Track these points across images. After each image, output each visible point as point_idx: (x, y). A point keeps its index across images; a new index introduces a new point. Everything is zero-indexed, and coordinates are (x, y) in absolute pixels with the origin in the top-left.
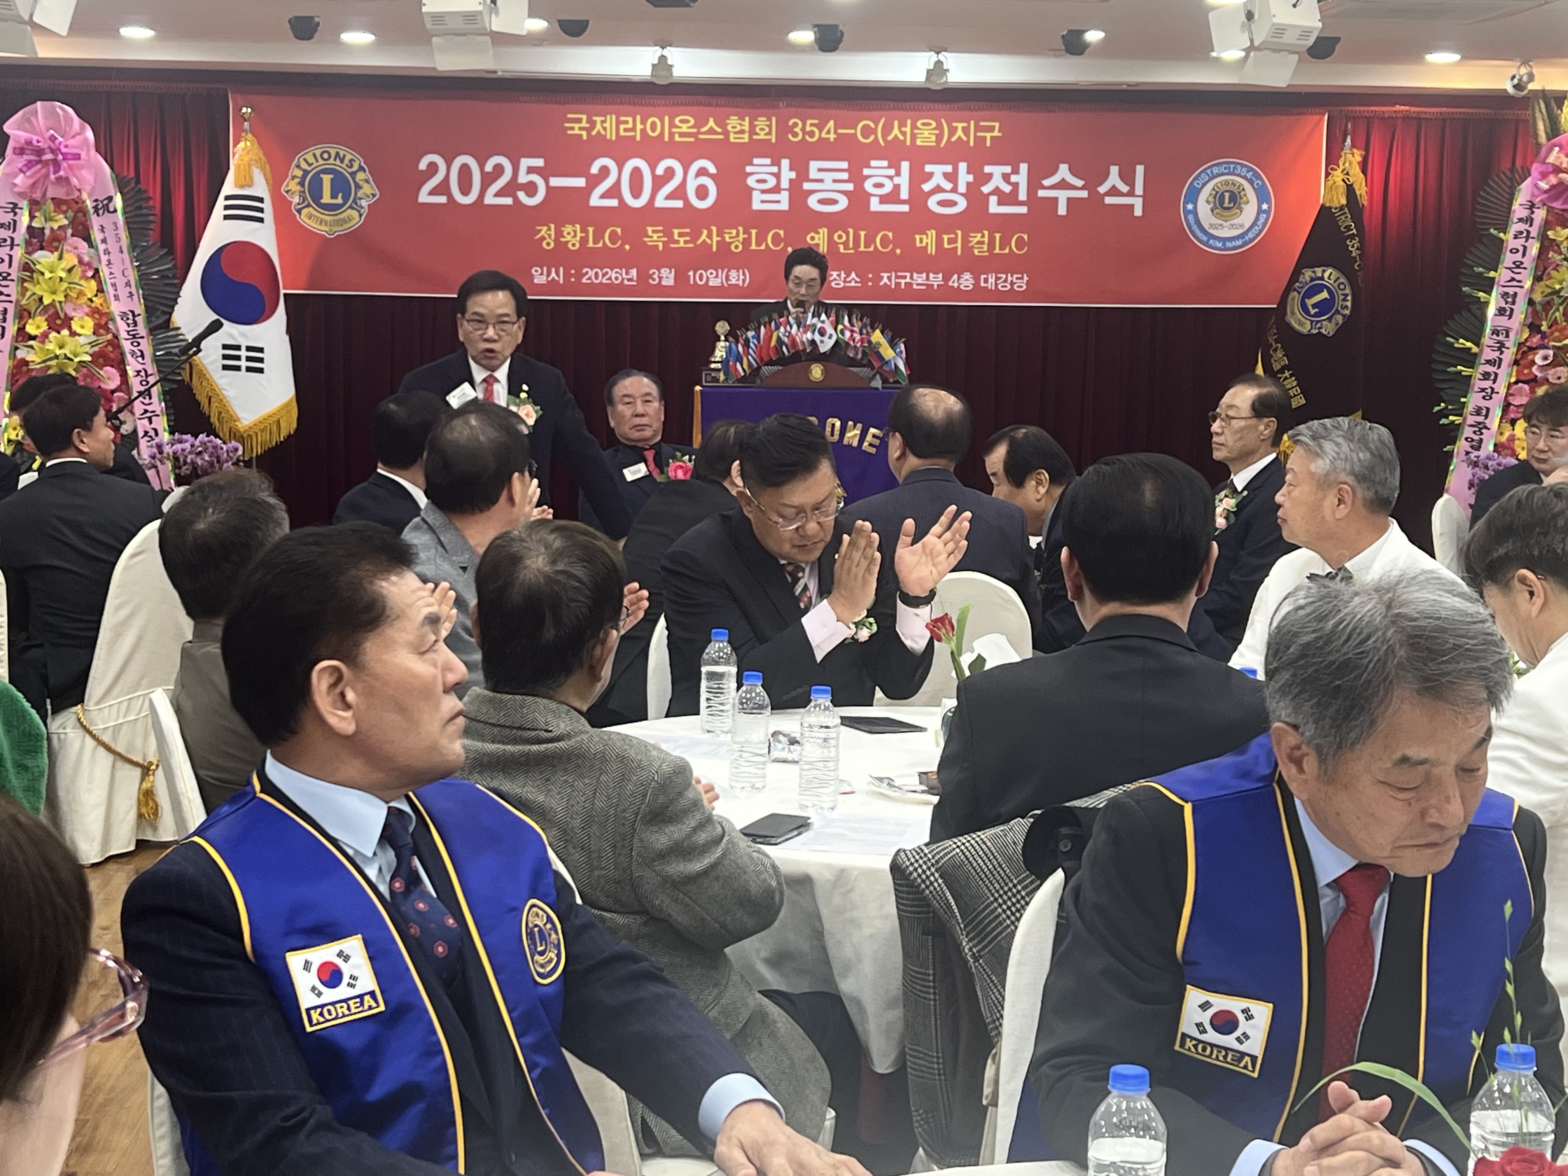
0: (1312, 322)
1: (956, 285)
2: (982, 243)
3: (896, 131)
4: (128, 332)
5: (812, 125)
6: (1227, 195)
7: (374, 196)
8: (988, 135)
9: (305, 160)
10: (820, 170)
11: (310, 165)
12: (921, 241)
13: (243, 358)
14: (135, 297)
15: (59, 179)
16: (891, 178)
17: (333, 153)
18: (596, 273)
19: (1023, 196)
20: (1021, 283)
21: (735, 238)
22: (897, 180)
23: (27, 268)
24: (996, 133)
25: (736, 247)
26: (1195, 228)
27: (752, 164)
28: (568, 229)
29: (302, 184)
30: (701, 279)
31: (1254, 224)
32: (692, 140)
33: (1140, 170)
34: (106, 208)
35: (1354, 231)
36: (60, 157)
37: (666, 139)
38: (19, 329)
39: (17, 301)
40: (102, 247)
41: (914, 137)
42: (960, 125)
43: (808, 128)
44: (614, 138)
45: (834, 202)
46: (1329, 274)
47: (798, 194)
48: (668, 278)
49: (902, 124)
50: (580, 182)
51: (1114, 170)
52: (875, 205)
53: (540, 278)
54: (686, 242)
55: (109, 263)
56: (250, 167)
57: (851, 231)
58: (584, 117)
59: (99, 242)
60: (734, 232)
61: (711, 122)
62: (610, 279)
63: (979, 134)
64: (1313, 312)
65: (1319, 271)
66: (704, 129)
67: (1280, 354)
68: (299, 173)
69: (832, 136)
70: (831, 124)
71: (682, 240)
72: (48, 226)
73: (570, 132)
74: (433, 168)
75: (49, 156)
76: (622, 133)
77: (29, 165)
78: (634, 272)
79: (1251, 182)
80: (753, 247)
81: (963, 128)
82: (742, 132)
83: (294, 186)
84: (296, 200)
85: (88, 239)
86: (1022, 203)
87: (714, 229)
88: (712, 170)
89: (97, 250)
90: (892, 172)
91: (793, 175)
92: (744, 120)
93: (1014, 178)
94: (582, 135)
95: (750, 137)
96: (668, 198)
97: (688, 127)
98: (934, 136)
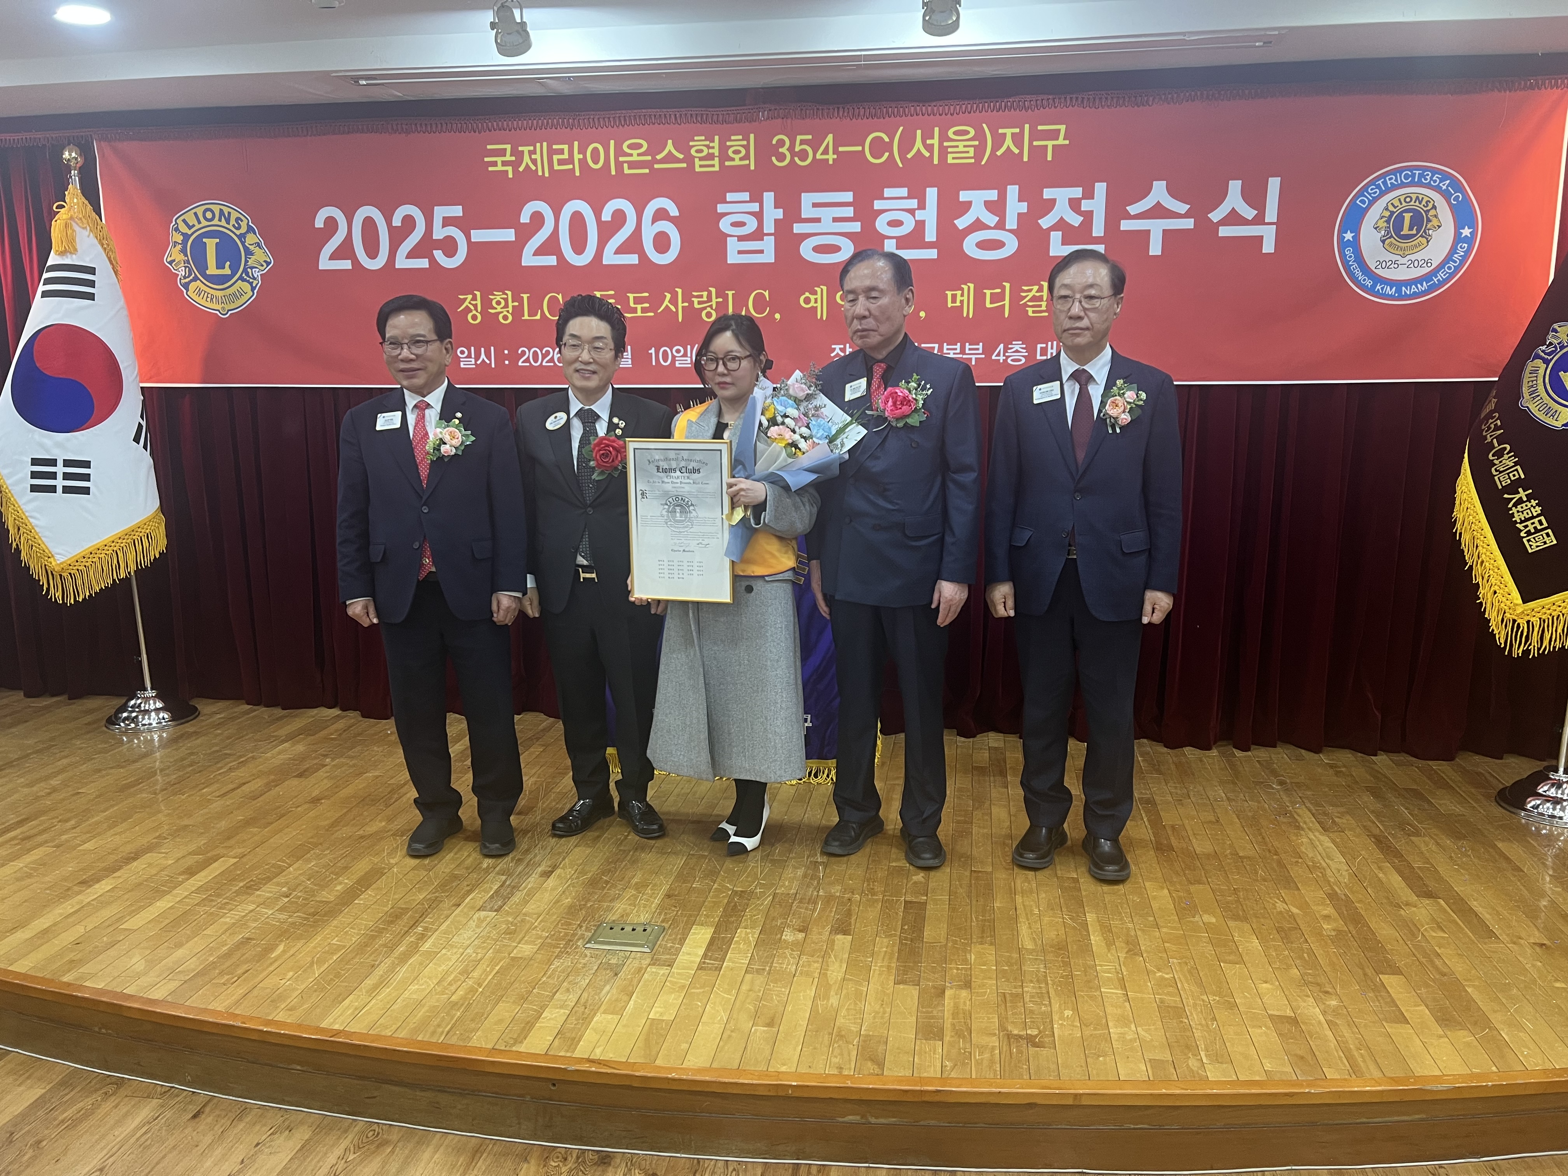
1: (1002, 358)
2: (1040, 299)
3: (919, 144)
5: (802, 142)
6: (1407, 216)
8: (1050, 144)
9: (184, 221)
12: (954, 299)
13: (60, 476)
16: (912, 212)
17: (216, 209)
18: (535, 354)
19: (1098, 230)
21: (706, 303)
22: (920, 215)
24: (1061, 141)
26: (1354, 267)
27: (725, 202)
28: (498, 296)
30: (665, 360)
31: (1449, 258)
32: (647, 171)
33: (1274, 185)
37: (613, 173)
41: (943, 152)
42: (1009, 132)
43: (798, 148)
44: (547, 175)
47: (787, 240)
49: (928, 135)
50: (508, 235)
51: (1235, 187)
53: (467, 362)
54: (644, 310)
58: (508, 147)
60: (705, 294)
61: (670, 146)
62: (551, 360)
63: (1035, 143)
66: (659, 157)
67: (1508, 460)
69: (831, 157)
70: (830, 138)
71: (639, 307)
73: (490, 169)
76: (556, 167)
79: (1446, 195)
81: (1013, 134)
83: (176, 254)
84: (182, 272)
86: (1097, 238)
87: (679, 291)
88: (674, 212)
91: (779, 214)
93: (1085, 205)
94: (507, 172)
95: (721, 164)
96: (619, 251)
97: (639, 155)
98: (972, 150)
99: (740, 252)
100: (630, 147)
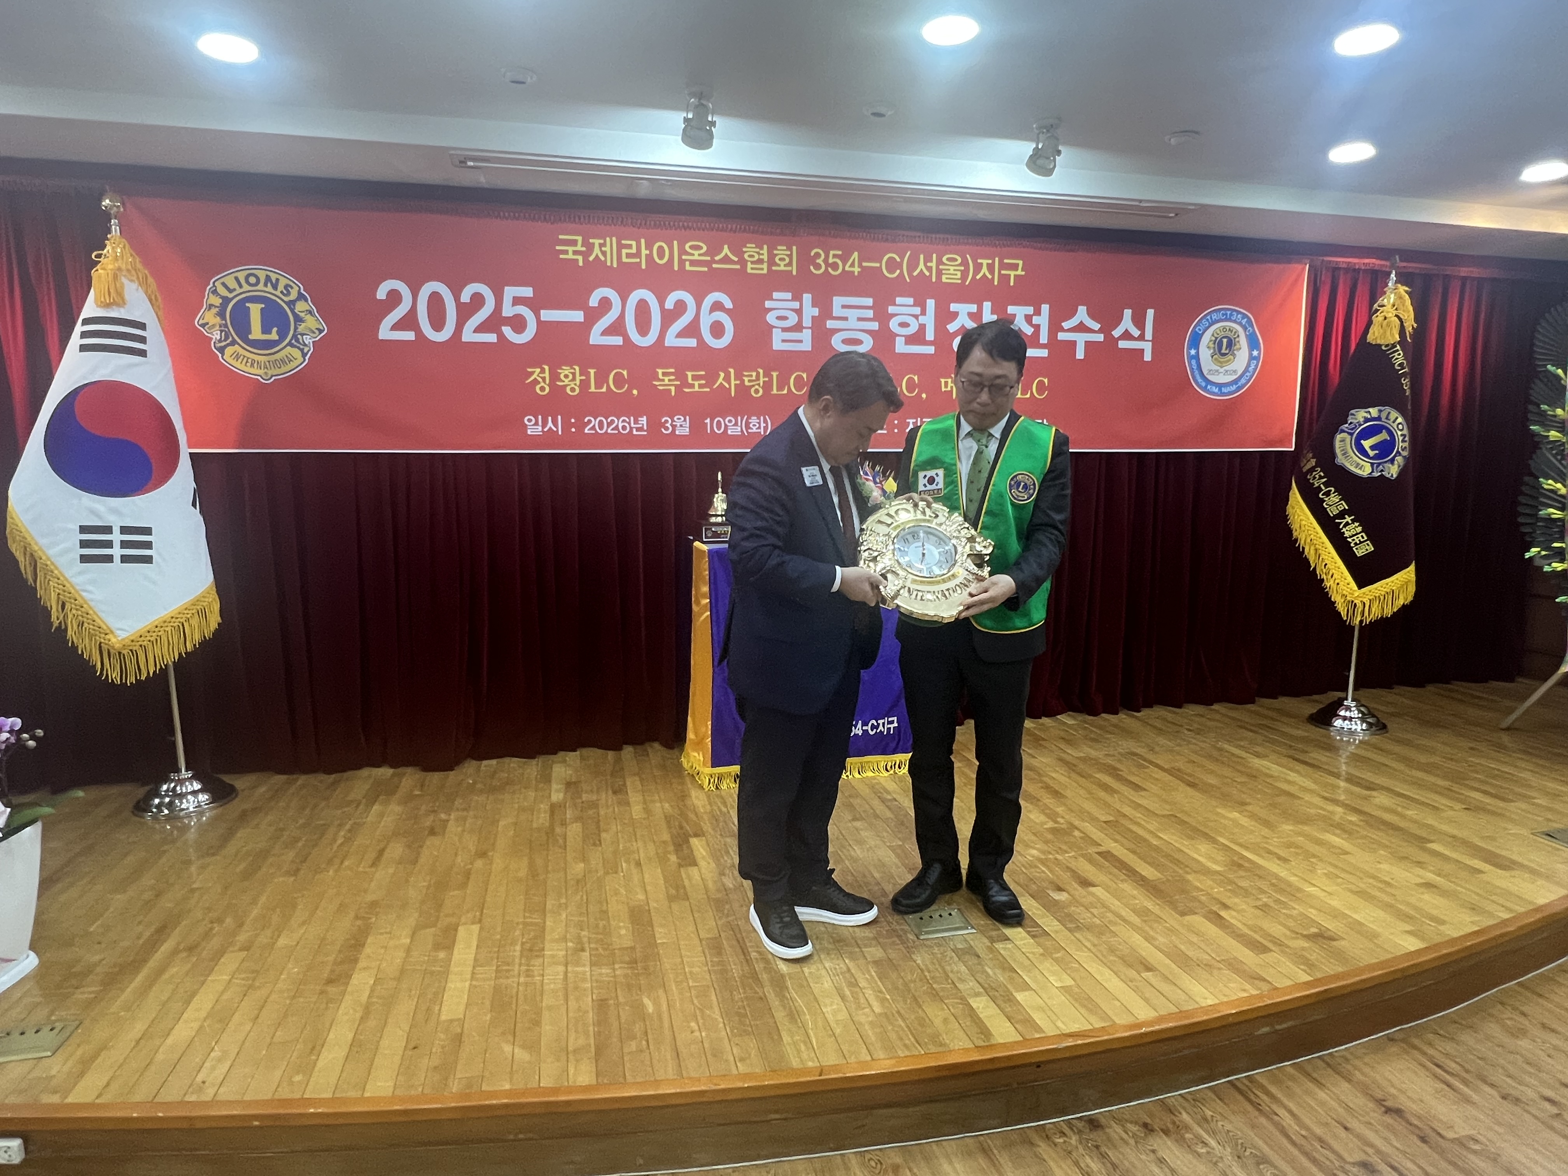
3: (921, 266)
5: (835, 256)
6: (1225, 340)
8: (1012, 273)
9: (224, 284)
10: (844, 307)
13: (117, 545)
16: (916, 317)
17: (262, 275)
18: (601, 424)
19: (1044, 338)
21: (755, 381)
22: (922, 319)
24: (1020, 272)
25: (757, 391)
26: (1196, 372)
27: (771, 299)
28: (565, 371)
29: (221, 314)
30: (719, 429)
31: (1246, 370)
32: (706, 269)
33: (1150, 313)
37: (676, 268)
41: (939, 273)
42: (985, 262)
43: (831, 260)
44: (615, 265)
45: (858, 342)
46: (1387, 414)
47: (822, 334)
48: (682, 426)
49: (928, 259)
50: (578, 316)
51: (1128, 313)
52: (901, 346)
53: (534, 428)
54: (700, 386)
58: (579, 239)
60: (754, 374)
61: (726, 250)
62: (616, 428)
63: (1003, 272)
64: (1371, 454)
65: (1374, 410)
66: (717, 258)
67: (1335, 498)
68: (218, 301)
70: (856, 254)
71: (696, 383)
73: (562, 256)
74: (394, 298)
78: (643, 420)
79: (1245, 328)
80: (775, 391)
81: (988, 264)
82: (760, 261)
83: (211, 317)
84: (216, 335)
86: (1043, 346)
87: (732, 371)
88: (729, 304)
90: (917, 310)
91: (816, 312)
92: (762, 249)
93: (1036, 320)
94: (577, 260)
95: (769, 269)
96: (680, 335)
97: (700, 255)
98: (959, 273)
99: (784, 341)
100: (691, 247)
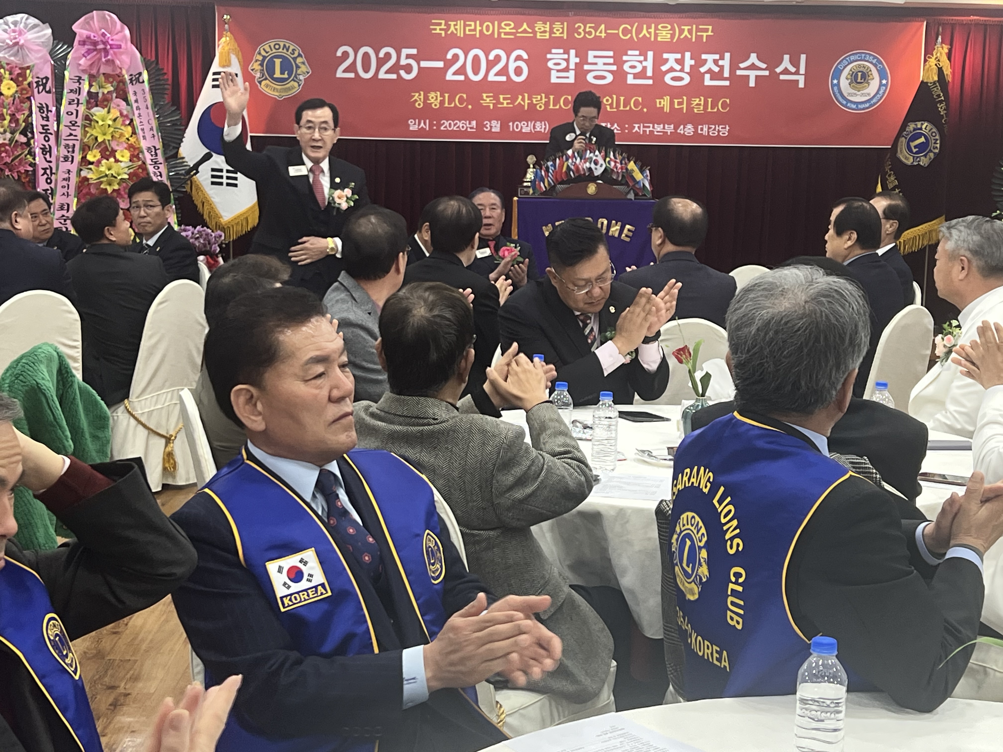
0: (914, 157)
1: (682, 132)
2: (700, 105)
3: (645, 32)
4: (152, 160)
5: (590, 27)
6: (860, 74)
7: (308, 73)
8: (705, 34)
9: (264, 49)
10: (595, 57)
11: (267, 53)
12: (660, 104)
13: (225, 177)
14: (156, 137)
15: (108, 61)
16: (641, 62)
17: (282, 44)
18: (450, 124)
19: (726, 74)
20: (724, 131)
21: (540, 101)
22: (645, 64)
23: (88, 118)
24: (710, 33)
25: (540, 107)
26: (838, 95)
27: (551, 53)
28: (432, 95)
29: (262, 65)
30: (517, 128)
31: (877, 93)
32: (512, 37)
33: (803, 57)
34: (138, 80)
35: (943, 98)
36: (108, 47)
37: (496, 36)
38: (82, 158)
39: (81, 140)
40: (135, 105)
41: (656, 35)
42: (686, 28)
43: (588, 30)
44: (462, 35)
45: (604, 78)
46: (925, 126)
47: (580, 73)
48: (496, 127)
49: (649, 27)
50: (440, 64)
51: (786, 57)
52: (630, 80)
53: (413, 126)
54: (507, 104)
55: (140, 115)
56: (229, 53)
57: (615, 96)
58: (443, 22)
59: (133, 102)
60: (539, 97)
61: (525, 26)
62: (458, 127)
63: (699, 34)
64: (914, 150)
65: (919, 124)
66: (520, 30)
67: (892, 178)
68: (260, 58)
69: (603, 35)
70: (603, 26)
71: (505, 102)
72: (101, 91)
73: (433, 32)
74: (346, 55)
75: (101, 46)
76: (467, 32)
77: (89, 52)
78: (474, 123)
79: (875, 65)
80: (551, 107)
81: (688, 29)
82: (545, 32)
83: (257, 66)
84: (258, 75)
85: (126, 100)
86: (726, 79)
87: (526, 95)
88: (525, 56)
89: (132, 107)
90: (642, 58)
91: (577, 60)
92: (546, 24)
93: (721, 63)
94: (441, 33)
96: (497, 74)
97: (510, 29)
98: (669, 35)
99: (558, 77)
100: (505, 25)
